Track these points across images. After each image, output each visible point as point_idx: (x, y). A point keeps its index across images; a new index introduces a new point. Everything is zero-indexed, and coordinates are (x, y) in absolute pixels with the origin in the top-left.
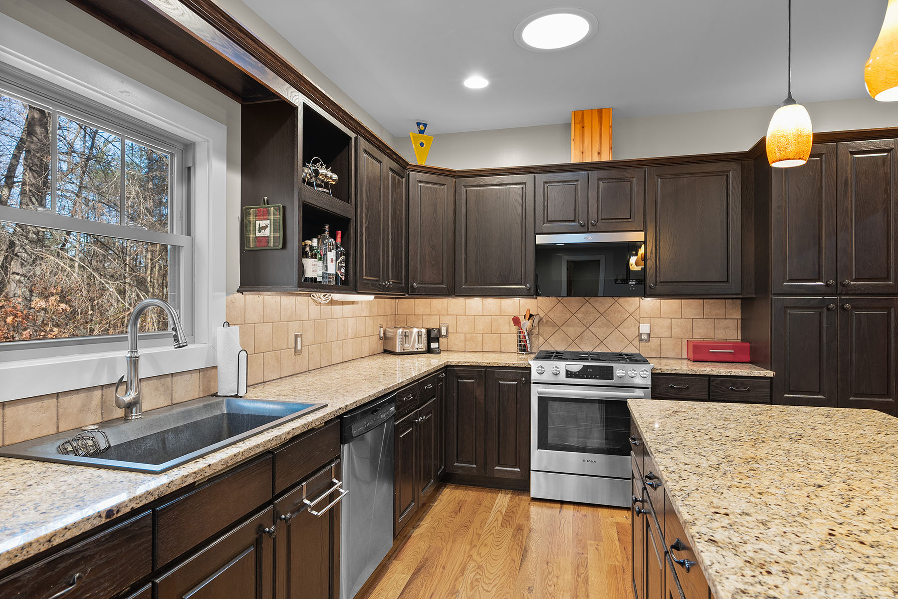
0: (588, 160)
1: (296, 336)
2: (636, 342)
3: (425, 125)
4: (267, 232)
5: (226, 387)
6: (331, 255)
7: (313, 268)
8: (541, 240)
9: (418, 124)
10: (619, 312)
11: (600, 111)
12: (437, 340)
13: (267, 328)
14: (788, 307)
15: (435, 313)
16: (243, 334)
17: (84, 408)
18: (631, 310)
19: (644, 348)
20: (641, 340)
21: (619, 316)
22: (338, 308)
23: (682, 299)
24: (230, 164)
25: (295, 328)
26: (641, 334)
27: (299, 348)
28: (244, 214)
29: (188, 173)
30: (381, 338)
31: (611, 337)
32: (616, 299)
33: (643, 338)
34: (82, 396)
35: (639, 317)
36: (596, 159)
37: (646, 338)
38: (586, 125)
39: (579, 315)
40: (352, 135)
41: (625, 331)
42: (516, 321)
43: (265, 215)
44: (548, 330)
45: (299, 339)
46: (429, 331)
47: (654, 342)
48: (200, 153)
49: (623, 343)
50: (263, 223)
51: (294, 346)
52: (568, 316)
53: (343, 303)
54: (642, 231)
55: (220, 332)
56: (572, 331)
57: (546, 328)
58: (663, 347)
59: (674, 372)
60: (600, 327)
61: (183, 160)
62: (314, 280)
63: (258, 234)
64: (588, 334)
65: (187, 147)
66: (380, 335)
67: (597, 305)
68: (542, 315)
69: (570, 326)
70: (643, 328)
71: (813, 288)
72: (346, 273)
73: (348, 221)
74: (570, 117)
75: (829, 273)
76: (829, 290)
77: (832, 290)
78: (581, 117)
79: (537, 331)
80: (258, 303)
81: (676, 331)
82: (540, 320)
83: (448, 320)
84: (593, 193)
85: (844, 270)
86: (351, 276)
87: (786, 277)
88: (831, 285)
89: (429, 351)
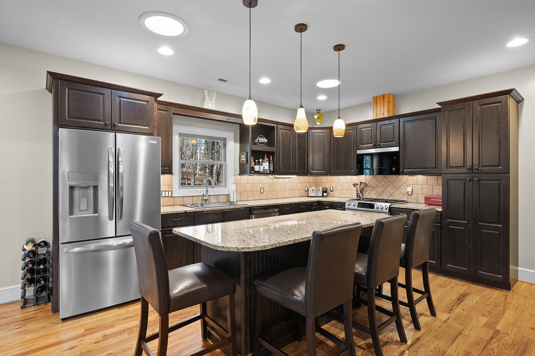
0: (378, 117)
1: (261, 188)
2: (406, 195)
3: (320, 110)
4: (243, 159)
5: (232, 199)
6: (267, 164)
7: (259, 168)
8: (359, 152)
9: (317, 110)
10: (399, 182)
11: (383, 96)
12: (326, 192)
13: (249, 185)
14: (449, 180)
15: (329, 182)
16: (238, 186)
17: (198, 200)
18: (404, 181)
19: (410, 198)
20: (408, 195)
21: (399, 184)
23: (427, 176)
24: (235, 141)
25: (260, 186)
26: (408, 192)
27: (262, 191)
28: (240, 154)
29: (225, 146)
30: (306, 191)
31: (396, 193)
32: (398, 176)
33: (409, 193)
34: (198, 197)
35: (407, 184)
36: (382, 117)
37: (410, 194)
38: (378, 102)
39: (382, 183)
40: (275, 125)
41: (401, 190)
42: (354, 185)
43: (244, 154)
44: (369, 190)
45: (262, 189)
46: (323, 189)
47: (414, 195)
49: (401, 196)
50: (243, 157)
51: (260, 191)
52: (378, 183)
53: (284, 178)
54: (398, 146)
55: (232, 185)
56: (379, 190)
57: (369, 188)
58: (418, 198)
59: (399, 207)
60: (391, 188)
61: (224, 143)
62: (259, 171)
63: (242, 160)
64: (386, 191)
65: (224, 140)
66: (305, 190)
67: (389, 179)
68: (367, 183)
69: (378, 188)
70: (409, 189)
71: (464, 170)
72: (274, 169)
73: (274, 152)
74: (372, 100)
75: (469, 164)
76: (469, 171)
77: (471, 171)
78: (376, 100)
79: (365, 190)
80: (246, 178)
81: (425, 191)
82: (366, 185)
83: (333, 185)
84: (378, 132)
85: (476, 162)
86: (275, 169)
87: (448, 166)
88: (470, 169)
89: (323, 196)
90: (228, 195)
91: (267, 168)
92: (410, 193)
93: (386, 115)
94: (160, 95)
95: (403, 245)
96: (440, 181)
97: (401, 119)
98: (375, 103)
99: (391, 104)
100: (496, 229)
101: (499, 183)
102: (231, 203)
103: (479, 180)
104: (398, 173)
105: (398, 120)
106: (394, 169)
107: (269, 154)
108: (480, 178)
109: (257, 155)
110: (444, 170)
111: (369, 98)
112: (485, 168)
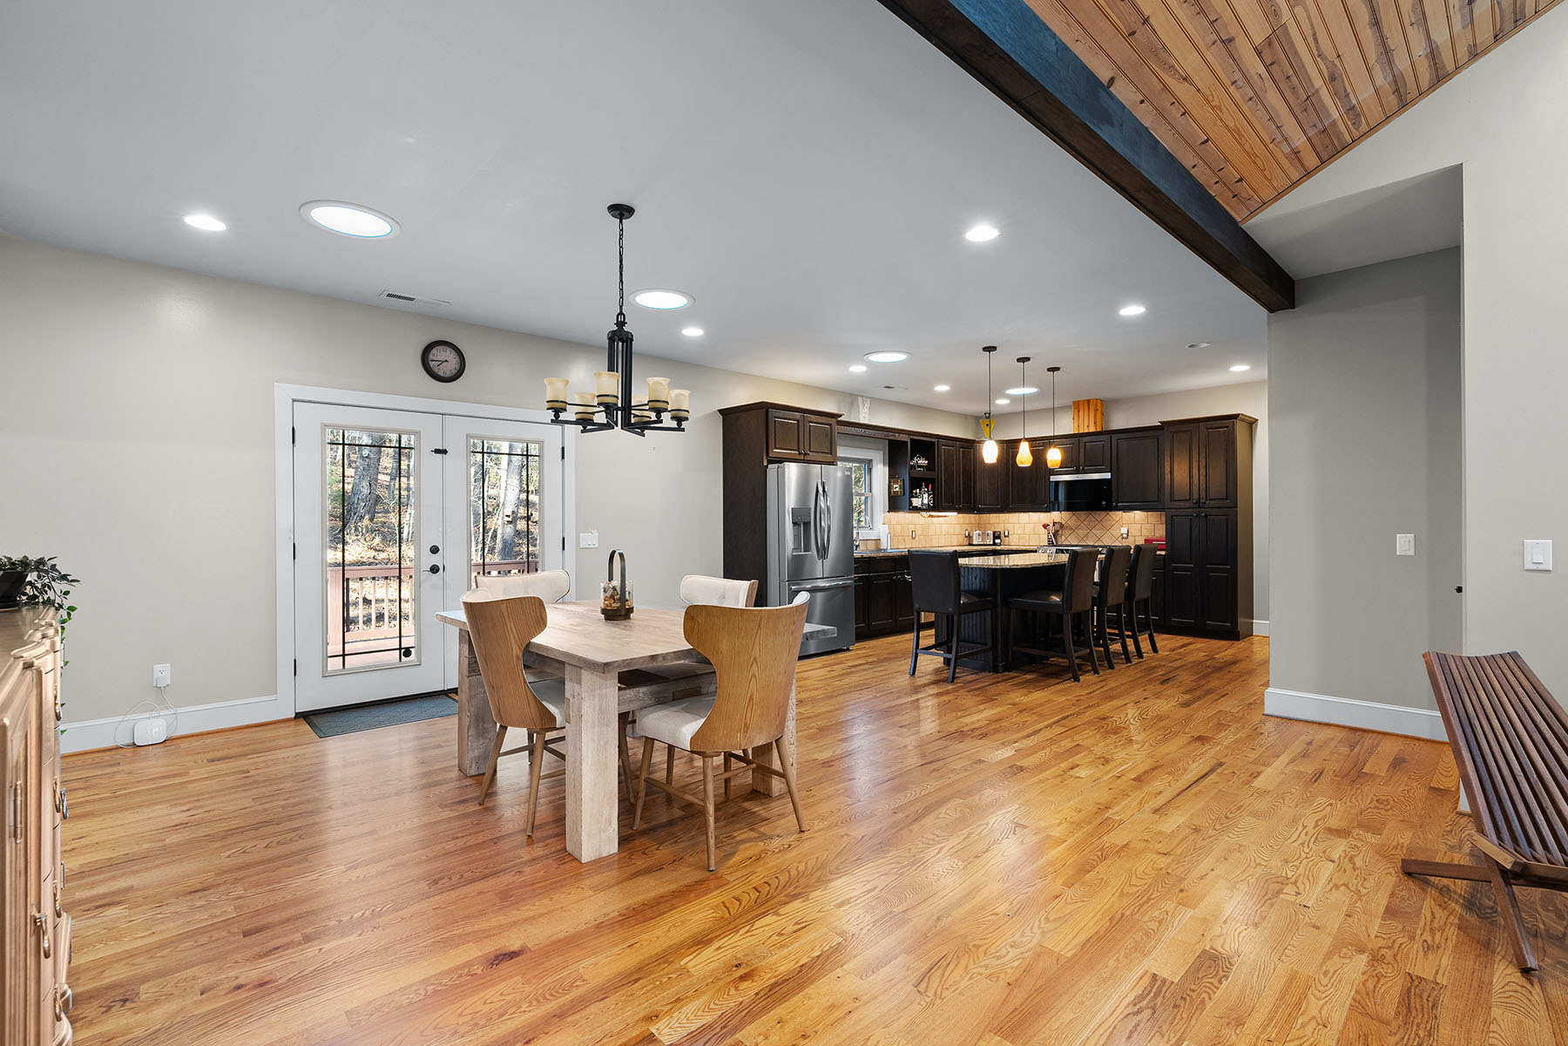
0: (1081, 431)
1: (913, 531)
2: (1120, 539)
4: (897, 489)
5: (884, 545)
6: (926, 495)
7: (916, 502)
8: (1053, 478)
9: (985, 414)
10: (1111, 520)
11: (1088, 401)
12: (999, 537)
13: (900, 527)
14: (1173, 517)
15: (1001, 522)
16: (889, 528)
18: (1118, 519)
19: (1125, 543)
20: (1122, 538)
21: (1110, 523)
22: (934, 519)
23: (1147, 512)
24: (884, 464)
25: (912, 528)
26: (1123, 534)
27: (914, 536)
28: (890, 482)
29: (870, 473)
31: (1105, 536)
32: (1109, 512)
35: (1122, 523)
36: (1086, 431)
38: (1081, 409)
39: (1087, 523)
40: (936, 440)
41: (1113, 532)
42: (1045, 526)
43: (897, 483)
44: (1067, 532)
45: (913, 533)
46: (994, 533)
47: (1131, 538)
48: (874, 463)
49: (1112, 540)
50: (895, 486)
51: (911, 535)
52: (1079, 523)
53: (938, 517)
54: (1109, 473)
55: (881, 527)
56: (1081, 532)
57: (1066, 530)
58: (1136, 541)
60: (1098, 530)
61: (868, 466)
62: (917, 507)
63: (895, 490)
64: (1090, 534)
65: (870, 462)
66: (966, 535)
67: (1096, 516)
68: (1063, 523)
69: (1080, 529)
70: (1124, 530)
71: (1187, 504)
72: (933, 504)
73: (934, 479)
74: (1072, 404)
75: (1195, 496)
76: (1195, 506)
77: (1197, 506)
78: (1077, 406)
79: (1060, 532)
80: (903, 517)
81: (1144, 532)
82: (1062, 526)
83: (1009, 527)
84: (1082, 451)
85: (1203, 494)
86: (936, 504)
87: (1172, 499)
88: (1196, 503)
89: (994, 544)
90: (878, 541)
91: (926, 501)
92: (1125, 536)
93: (1092, 429)
94: (840, 416)
95: (1126, 584)
96: (1164, 518)
97: (1113, 436)
98: (1076, 411)
99: (1099, 413)
100: (1223, 571)
101: (1227, 519)
102: (879, 550)
103: (1206, 516)
104: (1110, 508)
105: (1109, 436)
106: (1104, 503)
107: (928, 482)
108: (1208, 513)
109: (916, 483)
110: (1168, 504)
111: (1070, 402)
112: (1213, 502)
